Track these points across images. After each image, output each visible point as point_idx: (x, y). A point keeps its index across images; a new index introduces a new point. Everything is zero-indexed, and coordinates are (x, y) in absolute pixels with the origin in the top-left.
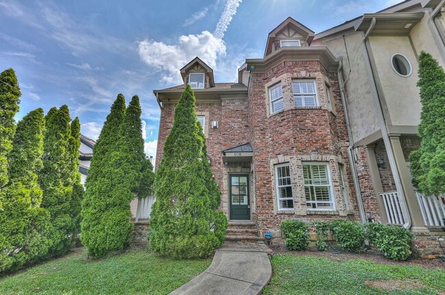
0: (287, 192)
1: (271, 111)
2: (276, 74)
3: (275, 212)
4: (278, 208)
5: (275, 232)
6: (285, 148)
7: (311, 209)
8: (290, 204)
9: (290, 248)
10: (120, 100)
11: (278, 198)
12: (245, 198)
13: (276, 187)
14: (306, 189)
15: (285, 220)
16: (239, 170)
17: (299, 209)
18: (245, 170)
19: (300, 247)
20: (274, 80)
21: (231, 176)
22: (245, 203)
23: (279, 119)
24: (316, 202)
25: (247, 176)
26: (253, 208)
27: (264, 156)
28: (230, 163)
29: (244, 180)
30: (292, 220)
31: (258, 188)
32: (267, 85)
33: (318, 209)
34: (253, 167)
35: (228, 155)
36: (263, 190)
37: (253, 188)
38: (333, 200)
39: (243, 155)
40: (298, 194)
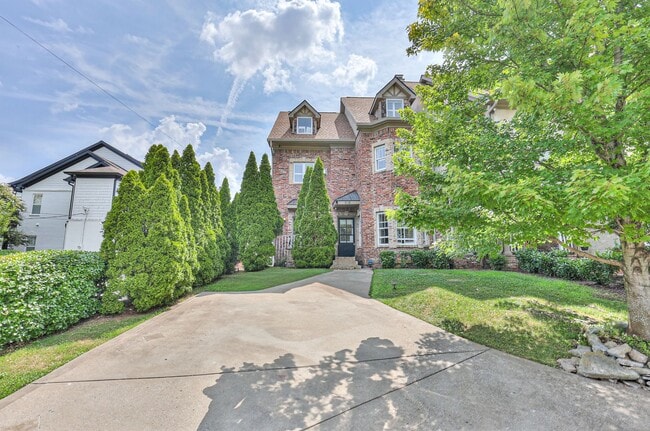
0: (385, 232)
1: (376, 169)
2: (381, 137)
3: (375, 247)
4: (378, 243)
5: (375, 260)
6: (385, 200)
7: (401, 244)
8: (387, 241)
9: (384, 267)
10: (252, 158)
11: (378, 237)
12: (351, 237)
13: (377, 228)
14: (399, 230)
15: (383, 250)
16: (346, 214)
17: (392, 244)
18: (352, 215)
19: (391, 265)
20: (379, 142)
21: (339, 219)
22: (351, 241)
23: (382, 177)
24: (405, 239)
25: (353, 219)
26: (359, 245)
27: (369, 206)
28: (339, 208)
29: (350, 222)
30: (386, 251)
31: (363, 230)
32: (373, 145)
33: (406, 244)
34: (359, 213)
35: (339, 203)
36: (368, 231)
37: (359, 229)
38: (415, 238)
39: (352, 203)
40: (393, 234)
